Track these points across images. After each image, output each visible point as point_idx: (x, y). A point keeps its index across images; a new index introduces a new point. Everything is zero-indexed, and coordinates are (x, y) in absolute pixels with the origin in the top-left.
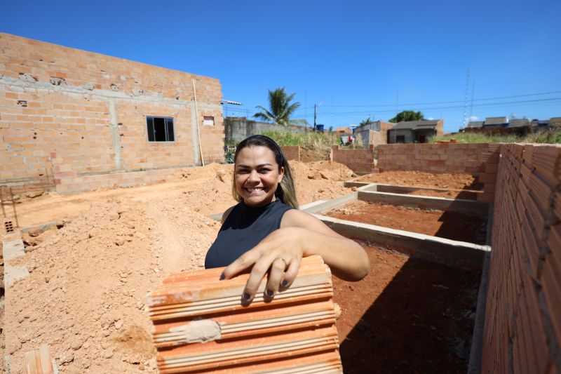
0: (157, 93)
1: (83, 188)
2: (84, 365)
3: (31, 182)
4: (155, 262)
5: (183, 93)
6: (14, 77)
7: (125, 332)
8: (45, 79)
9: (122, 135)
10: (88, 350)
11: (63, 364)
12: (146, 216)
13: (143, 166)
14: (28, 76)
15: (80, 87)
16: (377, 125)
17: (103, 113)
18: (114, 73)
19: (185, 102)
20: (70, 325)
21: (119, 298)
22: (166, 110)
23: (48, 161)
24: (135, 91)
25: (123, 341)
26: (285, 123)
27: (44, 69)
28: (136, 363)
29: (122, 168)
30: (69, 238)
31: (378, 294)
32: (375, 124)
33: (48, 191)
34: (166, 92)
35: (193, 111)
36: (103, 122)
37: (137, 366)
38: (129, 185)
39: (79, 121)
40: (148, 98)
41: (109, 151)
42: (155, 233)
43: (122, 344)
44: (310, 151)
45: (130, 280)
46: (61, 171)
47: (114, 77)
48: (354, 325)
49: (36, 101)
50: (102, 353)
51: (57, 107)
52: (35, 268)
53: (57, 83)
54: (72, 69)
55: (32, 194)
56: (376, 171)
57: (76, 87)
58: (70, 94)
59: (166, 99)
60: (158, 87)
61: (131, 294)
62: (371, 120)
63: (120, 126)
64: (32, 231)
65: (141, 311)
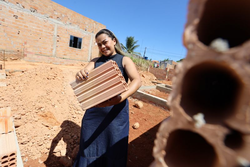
0: (77, 26)
1: (36, 61)
2: (24, 121)
3: (13, 53)
4: (63, 90)
5: (89, 28)
6: (14, 4)
7: (45, 113)
8: (28, 8)
9: (58, 41)
10: (27, 116)
11: (16, 119)
12: (63, 72)
13: (65, 57)
14: (20, 5)
15: (43, 15)
16: (171, 62)
17: (51, 29)
18: (60, 12)
19: (89, 33)
20: (21, 105)
21: (45, 100)
22: (79, 34)
23: (23, 45)
24: (68, 23)
25: (43, 116)
26: (131, 53)
27: (28, 3)
28: (47, 126)
29: (55, 56)
30: (27, 75)
31: (157, 124)
32: (170, 62)
33: (21, 59)
34: (81, 26)
35: (92, 37)
36: (50, 33)
37: (47, 128)
38: (57, 63)
39: (40, 30)
40: (73, 27)
41: (51, 47)
42: (65, 79)
43: (43, 118)
44: (139, 67)
45: (51, 94)
46: (28, 51)
47: (59, 14)
48: (144, 133)
49: (22, 17)
50: (33, 118)
51: (31, 22)
52: (9, 84)
53: (33, 11)
54: (41, 6)
55: (13, 58)
56: (166, 80)
57: (41, 15)
58: (38, 18)
59: (80, 29)
60: (78, 23)
61: (50, 99)
62: (169, 59)
63: (58, 37)
64: (10, 71)
65: (53, 107)
